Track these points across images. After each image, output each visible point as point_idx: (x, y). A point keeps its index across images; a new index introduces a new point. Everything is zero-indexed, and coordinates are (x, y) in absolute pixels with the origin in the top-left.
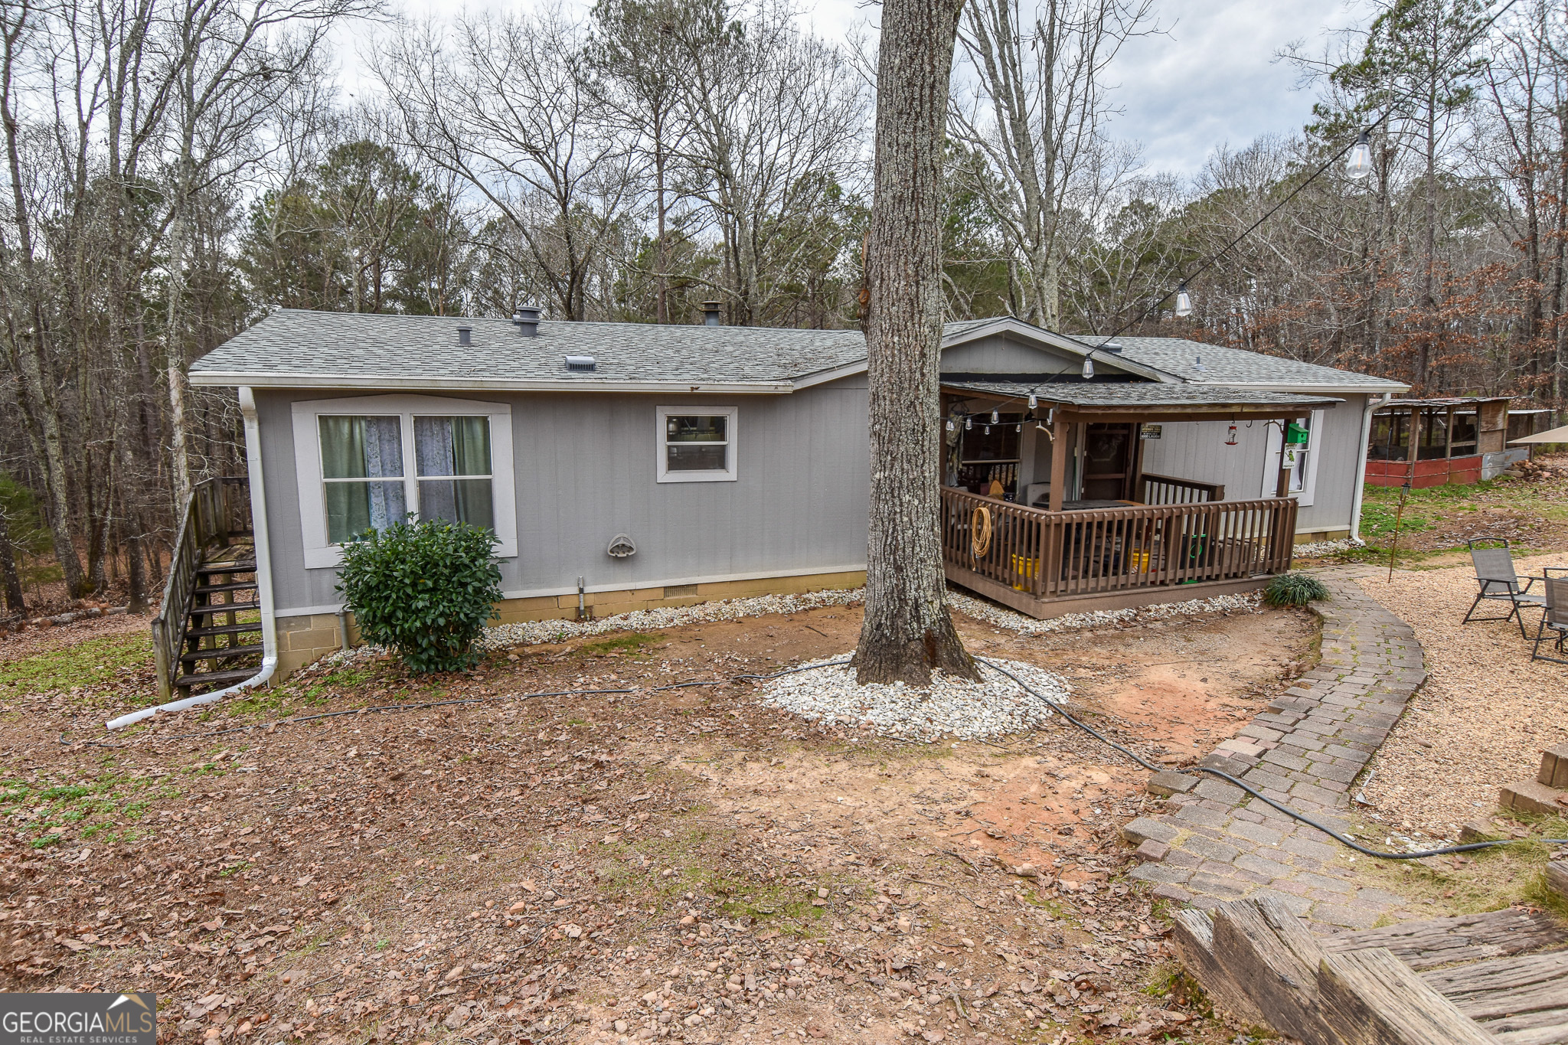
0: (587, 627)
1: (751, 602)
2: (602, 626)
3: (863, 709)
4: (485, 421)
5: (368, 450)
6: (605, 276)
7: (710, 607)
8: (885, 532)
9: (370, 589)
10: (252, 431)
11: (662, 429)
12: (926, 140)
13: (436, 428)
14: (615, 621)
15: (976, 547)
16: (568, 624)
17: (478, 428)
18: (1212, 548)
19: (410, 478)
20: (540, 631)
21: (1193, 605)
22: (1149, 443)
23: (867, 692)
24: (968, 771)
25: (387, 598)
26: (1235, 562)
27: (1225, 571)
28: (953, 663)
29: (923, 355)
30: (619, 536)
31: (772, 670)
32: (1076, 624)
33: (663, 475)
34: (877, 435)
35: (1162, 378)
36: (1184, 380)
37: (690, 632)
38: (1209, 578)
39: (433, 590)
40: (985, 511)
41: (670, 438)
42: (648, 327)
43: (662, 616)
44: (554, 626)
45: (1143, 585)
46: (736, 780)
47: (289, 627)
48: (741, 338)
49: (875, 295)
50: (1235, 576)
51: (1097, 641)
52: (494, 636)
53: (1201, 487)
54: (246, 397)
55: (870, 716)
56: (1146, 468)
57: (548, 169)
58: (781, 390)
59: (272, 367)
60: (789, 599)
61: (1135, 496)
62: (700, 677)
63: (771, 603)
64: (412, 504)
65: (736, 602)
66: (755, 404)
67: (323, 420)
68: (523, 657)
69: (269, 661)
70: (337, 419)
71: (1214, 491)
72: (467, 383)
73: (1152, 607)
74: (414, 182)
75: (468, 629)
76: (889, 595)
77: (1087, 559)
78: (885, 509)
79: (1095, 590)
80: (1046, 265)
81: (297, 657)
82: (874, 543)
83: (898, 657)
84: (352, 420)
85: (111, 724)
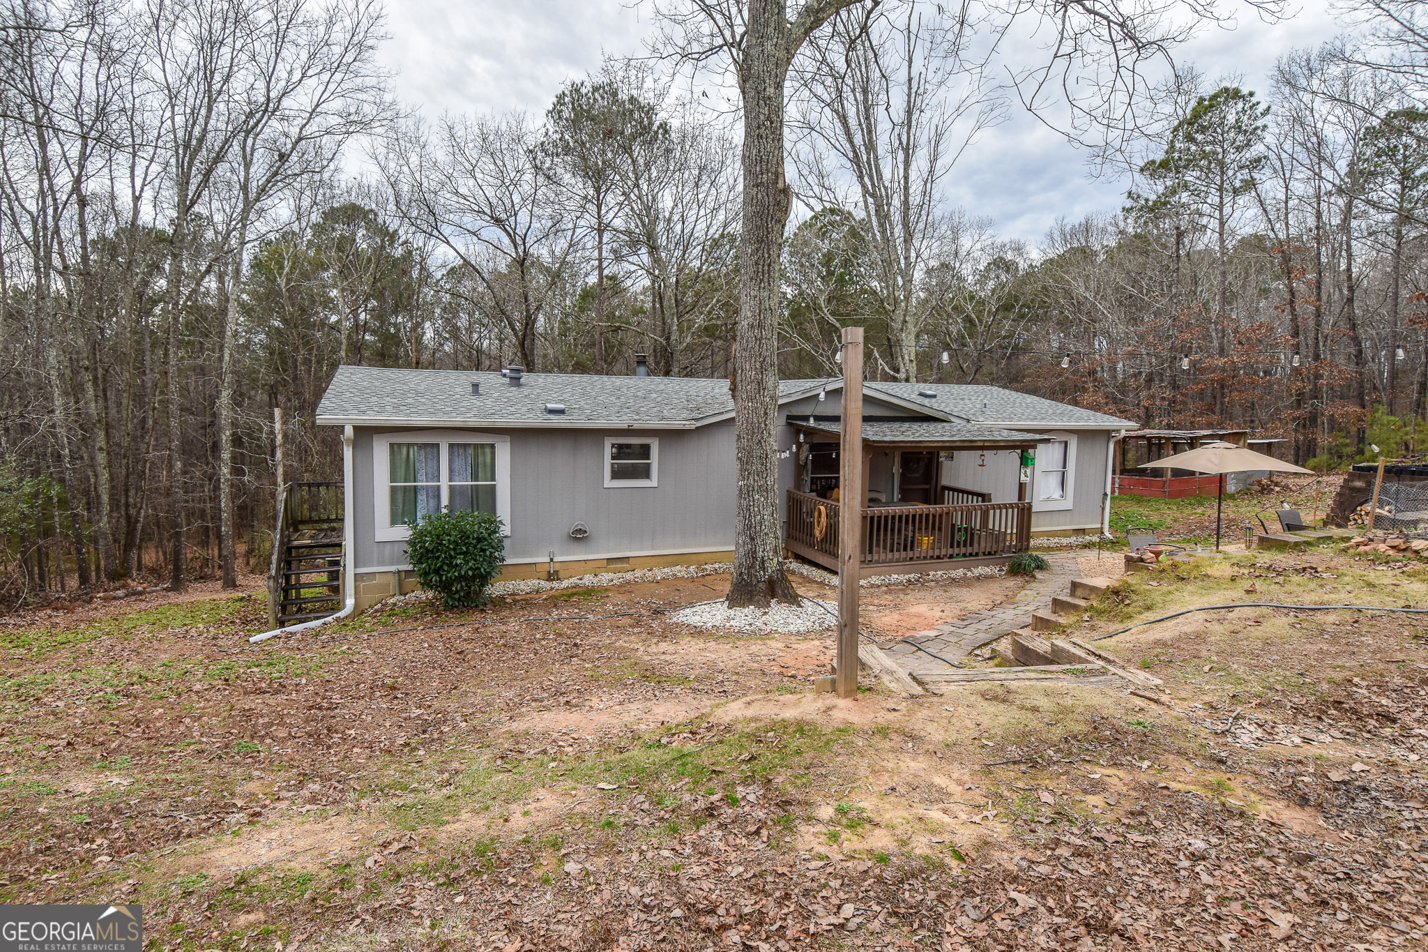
0: (555, 584)
1: (666, 570)
2: (565, 584)
3: (728, 619)
4: (493, 446)
5: (417, 465)
6: (549, 318)
7: (638, 573)
8: (744, 517)
9: (427, 551)
10: (348, 453)
11: (608, 451)
12: (766, 294)
13: (461, 451)
14: (574, 580)
15: (817, 533)
16: (542, 582)
17: (488, 450)
18: (972, 535)
19: (444, 483)
20: (524, 586)
21: (960, 572)
22: (946, 465)
23: (732, 612)
24: (780, 645)
25: (438, 558)
26: (989, 545)
27: (982, 550)
28: (785, 596)
29: (766, 414)
30: (578, 524)
31: (676, 606)
32: (878, 582)
33: (608, 483)
34: (739, 459)
35: (953, 419)
36: (968, 421)
37: (624, 587)
38: (971, 555)
39: (465, 553)
40: (822, 508)
41: (613, 458)
42: (596, 378)
43: (605, 578)
44: (533, 583)
45: (925, 558)
46: (653, 649)
47: (363, 580)
48: (662, 387)
49: (739, 379)
50: (990, 553)
51: (889, 592)
52: (496, 588)
53: (978, 495)
54: (349, 431)
55: (732, 623)
56: (945, 481)
57: (509, 235)
58: (687, 427)
59: (364, 412)
60: (692, 568)
61: (939, 500)
62: (631, 611)
63: (679, 570)
64: (445, 501)
65: (656, 570)
66: (671, 436)
67: (392, 445)
68: (515, 601)
69: (350, 602)
70: (399, 445)
71: (984, 497)
72: (485, 422)
73: (932, 573)
74: (393, 236)
75: (484, 578)
76: (747, 555)
77: (893, 539)
78: (744, 503)
79: (891, 561)
80: (905, 322)
81: (366, 600)
82: (738, 524)
83: (751, 592)
84: (409, 445)
85: (252, 640)
